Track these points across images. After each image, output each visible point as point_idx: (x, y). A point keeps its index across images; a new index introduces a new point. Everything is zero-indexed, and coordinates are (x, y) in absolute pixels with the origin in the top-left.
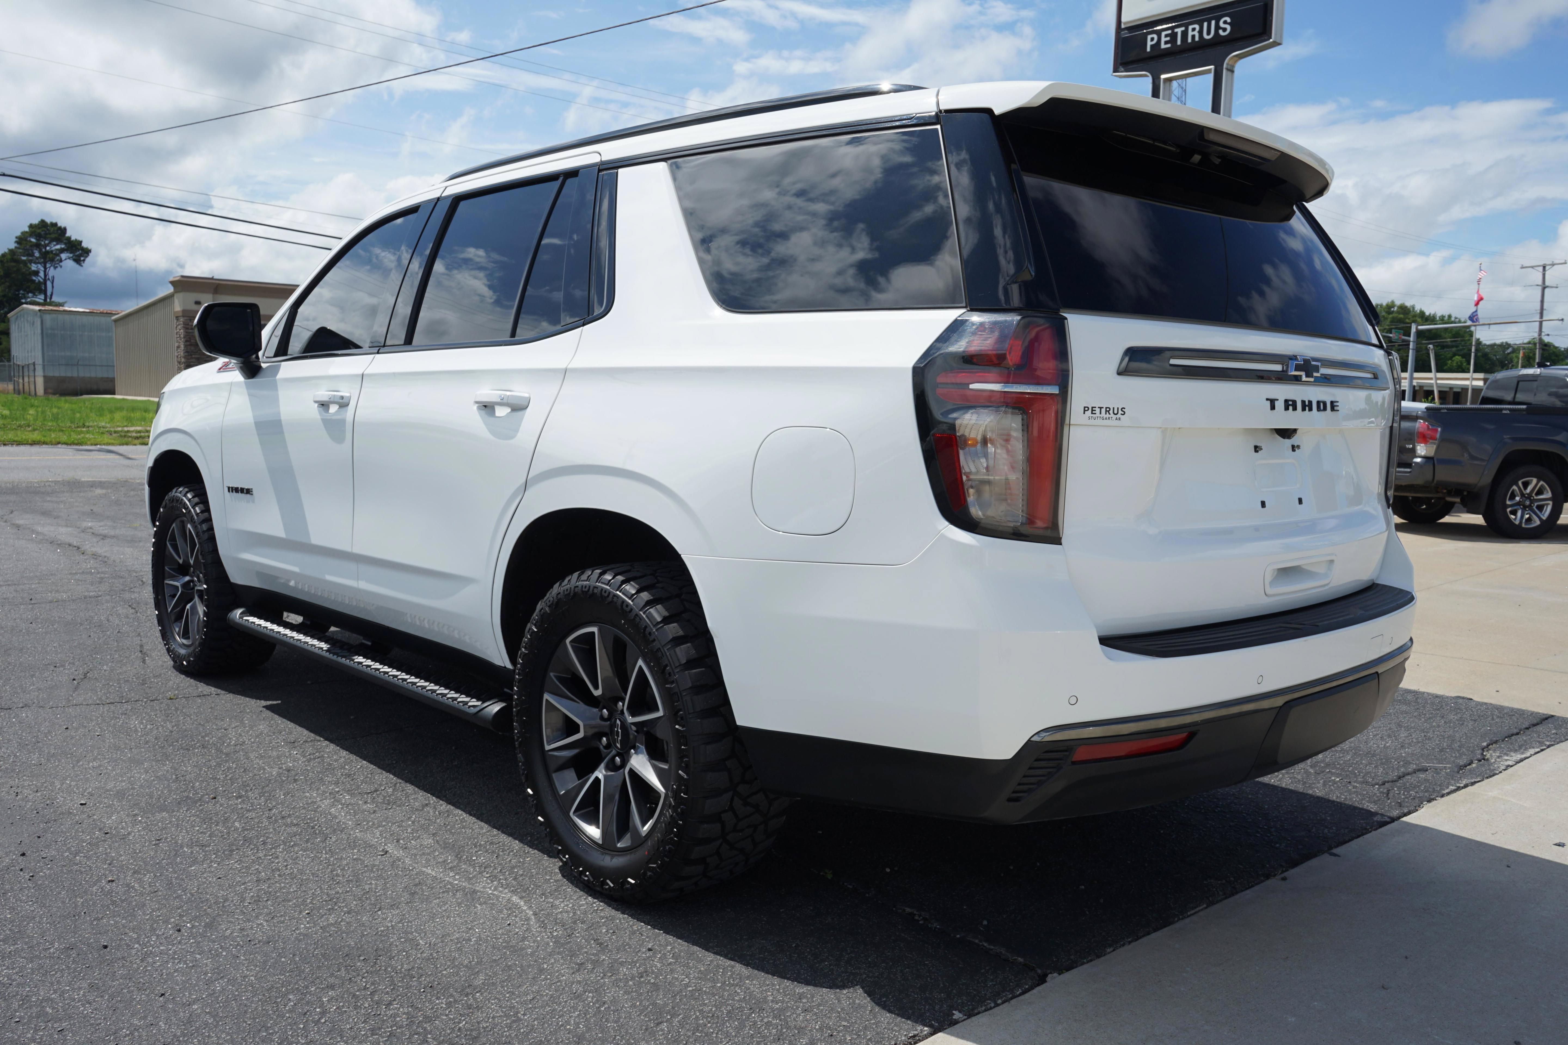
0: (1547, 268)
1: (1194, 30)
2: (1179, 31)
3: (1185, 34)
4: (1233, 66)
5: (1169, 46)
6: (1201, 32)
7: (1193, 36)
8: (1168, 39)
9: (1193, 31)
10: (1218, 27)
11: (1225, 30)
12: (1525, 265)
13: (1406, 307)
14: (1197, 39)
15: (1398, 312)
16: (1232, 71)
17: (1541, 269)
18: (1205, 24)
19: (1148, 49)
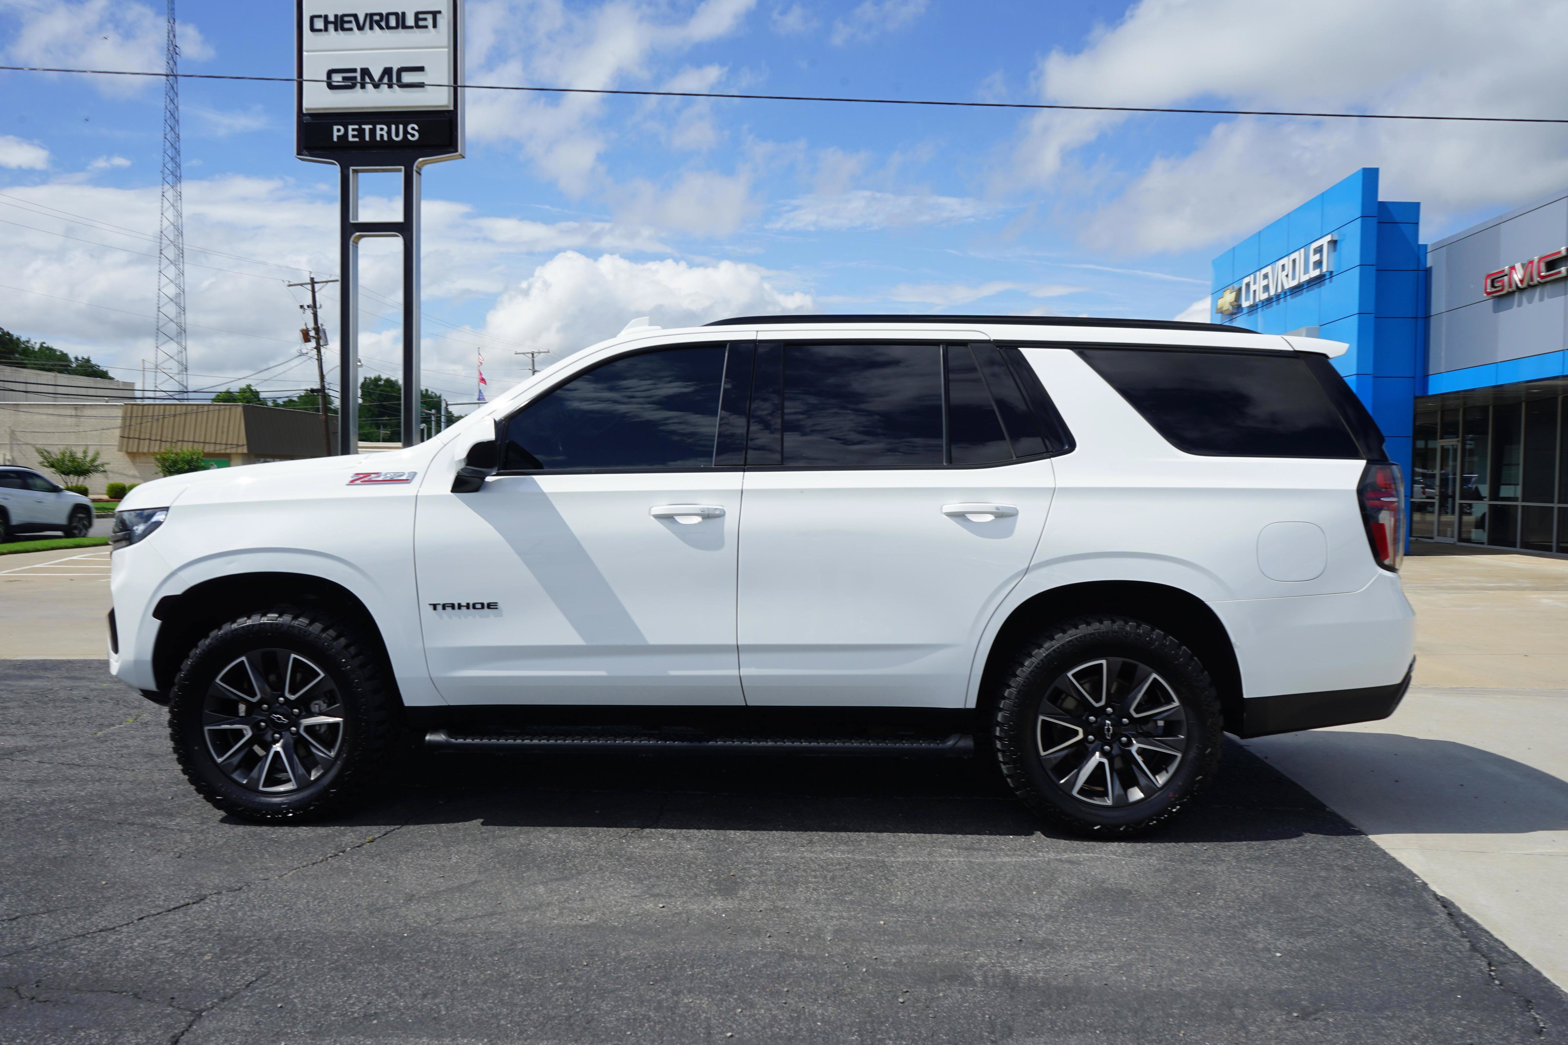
0: (535, 355)
1: (382, 129)
2: (367, 127)
3: (373, 132)
4: (420, 169)
5: (357, 139)
6: (389, 132)
7: (382, 136)
8: (356, 133)
9: (381, 131)
10: (406, 132)
11: (413, 135)
12: (518, 352)
13: (392, 381)
14: (386, 138)
15: (384, 385)
16: (420, 174)
17: (530, 355)
18: (393, 127)
19: (335, 139)
